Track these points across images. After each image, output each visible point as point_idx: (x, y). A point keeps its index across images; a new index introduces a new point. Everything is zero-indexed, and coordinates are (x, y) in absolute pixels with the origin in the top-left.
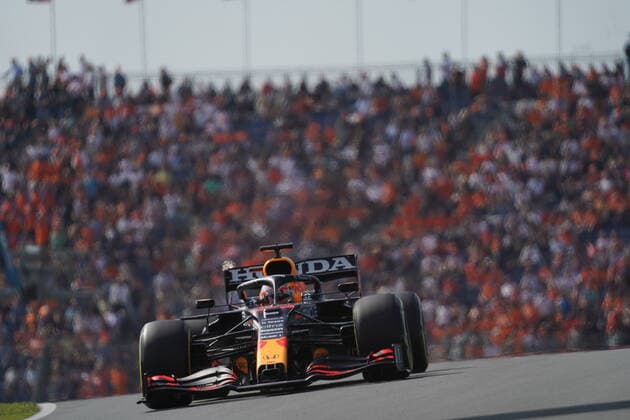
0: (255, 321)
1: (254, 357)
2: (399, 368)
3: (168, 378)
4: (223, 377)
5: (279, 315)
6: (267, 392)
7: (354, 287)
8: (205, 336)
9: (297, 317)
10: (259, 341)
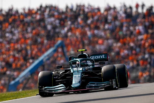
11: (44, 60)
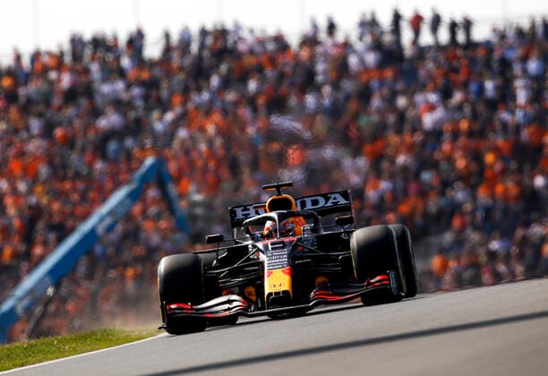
0: (260, 253)
1: (262, 286)
2: (395, 292)
3: (185, 306)
4: (235, 304)
5: (283, 248)
6: (275, 317)
7: (350, 221)
8: (216, 268)
9: (300, 248)
10: (266, 271)
11: (100, 230)
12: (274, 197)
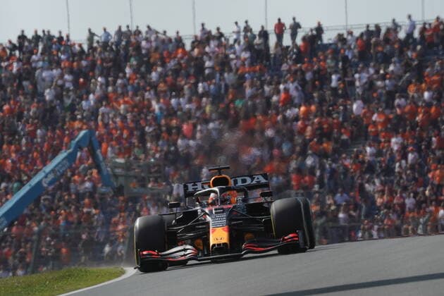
0: (207, 216)
1: (208, 239)
2: (302, 246)
3: (153, 253)
4: (188, 252)
5: (223, 212)
6: (215, 261)
7: (270, 194)
9: (234, 213)
10: (211, 229)
12: (217, 177)
